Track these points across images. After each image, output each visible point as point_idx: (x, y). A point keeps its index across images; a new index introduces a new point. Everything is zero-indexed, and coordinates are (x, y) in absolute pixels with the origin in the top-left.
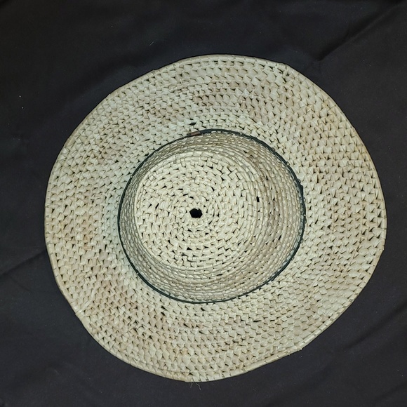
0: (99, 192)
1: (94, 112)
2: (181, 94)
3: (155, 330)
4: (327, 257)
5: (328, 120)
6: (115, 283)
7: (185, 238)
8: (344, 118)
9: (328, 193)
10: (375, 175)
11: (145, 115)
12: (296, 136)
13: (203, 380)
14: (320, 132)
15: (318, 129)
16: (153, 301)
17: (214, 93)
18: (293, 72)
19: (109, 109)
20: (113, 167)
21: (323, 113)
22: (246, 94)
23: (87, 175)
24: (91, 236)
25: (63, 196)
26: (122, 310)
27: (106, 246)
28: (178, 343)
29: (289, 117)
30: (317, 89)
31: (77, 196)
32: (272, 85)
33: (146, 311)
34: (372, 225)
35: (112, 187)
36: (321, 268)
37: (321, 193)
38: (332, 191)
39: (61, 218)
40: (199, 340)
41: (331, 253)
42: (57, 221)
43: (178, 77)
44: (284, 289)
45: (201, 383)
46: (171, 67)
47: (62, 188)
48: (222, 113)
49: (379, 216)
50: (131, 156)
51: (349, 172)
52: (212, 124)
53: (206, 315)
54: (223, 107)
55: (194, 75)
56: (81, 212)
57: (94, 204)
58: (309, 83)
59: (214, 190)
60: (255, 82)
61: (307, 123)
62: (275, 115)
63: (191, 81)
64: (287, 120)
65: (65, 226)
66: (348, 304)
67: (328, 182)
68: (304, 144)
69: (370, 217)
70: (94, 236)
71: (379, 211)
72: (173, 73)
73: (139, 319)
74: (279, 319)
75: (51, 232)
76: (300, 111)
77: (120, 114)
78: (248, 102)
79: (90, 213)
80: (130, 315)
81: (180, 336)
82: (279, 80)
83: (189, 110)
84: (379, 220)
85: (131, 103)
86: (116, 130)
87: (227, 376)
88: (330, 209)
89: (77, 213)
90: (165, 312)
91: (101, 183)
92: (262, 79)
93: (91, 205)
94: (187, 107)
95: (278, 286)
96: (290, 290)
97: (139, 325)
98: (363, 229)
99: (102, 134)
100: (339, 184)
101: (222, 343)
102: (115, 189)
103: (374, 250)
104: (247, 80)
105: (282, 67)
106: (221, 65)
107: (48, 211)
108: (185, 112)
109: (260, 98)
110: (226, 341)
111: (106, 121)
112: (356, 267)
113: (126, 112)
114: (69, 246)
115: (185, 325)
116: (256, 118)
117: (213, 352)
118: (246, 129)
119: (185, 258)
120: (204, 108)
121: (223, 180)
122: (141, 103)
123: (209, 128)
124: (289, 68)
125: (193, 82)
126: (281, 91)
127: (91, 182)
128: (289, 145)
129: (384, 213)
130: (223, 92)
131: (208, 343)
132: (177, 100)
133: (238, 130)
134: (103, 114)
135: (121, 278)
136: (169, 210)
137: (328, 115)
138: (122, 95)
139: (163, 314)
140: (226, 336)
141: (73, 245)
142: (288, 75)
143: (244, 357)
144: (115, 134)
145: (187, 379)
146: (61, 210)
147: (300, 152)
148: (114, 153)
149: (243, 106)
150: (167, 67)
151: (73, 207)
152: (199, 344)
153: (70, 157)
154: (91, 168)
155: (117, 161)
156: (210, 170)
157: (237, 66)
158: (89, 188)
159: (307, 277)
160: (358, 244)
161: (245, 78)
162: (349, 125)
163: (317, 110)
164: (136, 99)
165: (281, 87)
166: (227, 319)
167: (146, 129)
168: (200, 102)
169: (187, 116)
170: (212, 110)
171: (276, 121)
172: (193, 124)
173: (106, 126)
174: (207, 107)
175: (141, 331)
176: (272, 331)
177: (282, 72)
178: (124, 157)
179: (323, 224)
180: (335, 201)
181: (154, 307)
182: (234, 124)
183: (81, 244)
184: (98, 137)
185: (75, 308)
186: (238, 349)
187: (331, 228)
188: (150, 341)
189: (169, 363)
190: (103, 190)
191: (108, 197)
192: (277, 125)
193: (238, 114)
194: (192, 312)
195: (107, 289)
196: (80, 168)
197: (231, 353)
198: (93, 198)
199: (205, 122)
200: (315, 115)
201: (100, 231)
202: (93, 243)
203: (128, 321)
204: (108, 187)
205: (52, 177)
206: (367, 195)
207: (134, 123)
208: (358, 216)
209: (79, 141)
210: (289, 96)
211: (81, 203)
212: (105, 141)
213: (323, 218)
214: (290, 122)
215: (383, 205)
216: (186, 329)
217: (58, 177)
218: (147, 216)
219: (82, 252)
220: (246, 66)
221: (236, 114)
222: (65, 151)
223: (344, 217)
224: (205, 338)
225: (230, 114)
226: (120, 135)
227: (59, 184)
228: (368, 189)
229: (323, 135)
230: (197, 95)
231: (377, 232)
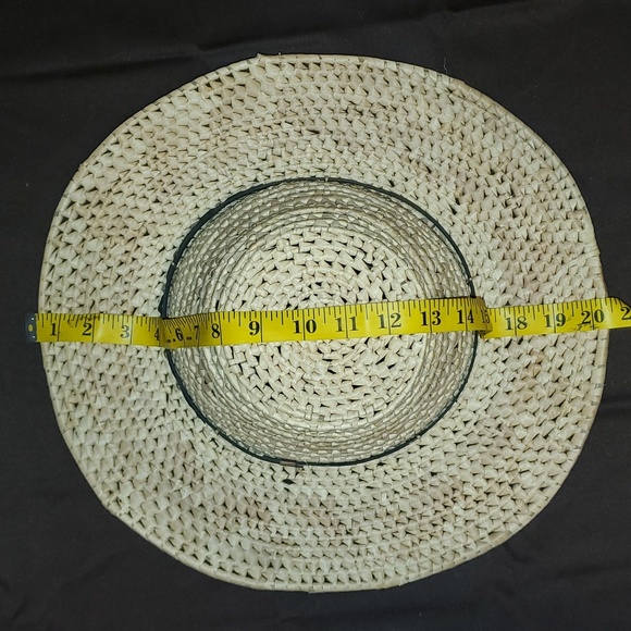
0: (483, 438)
1: (437, 569)
2: (286, 537)
3: (481, 181)
4: (169, 189)
5: (80, 397)
6: (516, 282)
7: (356, 291)
8: (53, 390)
9: (126, 287)
10: (43, 284)
11: (356, 529)
12: (138, 394)
13: (433, 75)
14: (99, 384)
15: (100, 391)
16: (466, 228)
17: (235, 515)
18: (101, 494)
19: (410, 561)
20: (443, 468)
21: (82, 411)
22: (186, 492)
23: (490, 472)
24: (525, 373)
25: (544, 455)
26: (522, 233)
27: (507, 347)
28: (450, 147)
29: (135, 427)
30: (75, 452)
31: (521, 446)
32: (140, 488)
33: (483, 215)
34: (82, 211)
35: (459, 437)
36: (183, 176)
37: (137, 291)
38: (118, 288)
39: (562, 421)
40: (416, 139)
41: (163, 190)
42: (571, 419)
43: (277, 565)
44: (253, 167)
45: (441, 71)
46: (279, 586)
47: (539, 468)
48: (235, 478)
49: (65, 219)
50: (407, 474)
51: (81, 306)
52: (259, 468)
53: (390, 172)
54: (230, 486)
55: (252, 558)
56: (526, 419)
57: (498, 421)
58: (83, 467)
59: (279, 348)
60: (163, 504)
61: (113, 406)
62: (156, 440)
63: (260, 549)
64: (141, 424)
65: (560, 406)
66: (163, 102)
67: (119, 302)
68: (130, 376)
69: (80, 225)
70: (521, 371)
71: (62, 228)
72: (282, 574)
73: (500, 207)
74: (277, 121)
75: (588, 404)
76: (116, 428)
77: (398, 546)
78: (189, 477)
79: (510, 410)
80: (511, 219)
81: (443, 157)
82: (127, 489)
83: (285, 505)
84: (68, 214)
85: (370, 557)
86: (412, 525)
87: (392, 65)
88: (134, 259)
89: (534, 420)
90: (453, 203)
91: (473, 451)
92: (151, 503)
93: (505, 421)
94: (286, 512)
95: (260, 174)
96: (244, 161)
97: (503, 199)
98: (99, 212)
99: (439, 528)
100: (105, 294)
101: (381, 119)
102: (455, 432)
103: (95, 172)
104: (176, 513)
105: (113, 509)
106: (203, 554)
107: (580, 441)
108: (292, 507)
109: (168, 476)
110: (373, 120)
111: (422, 546)
112: (129, 155)
113: (385, 546)
114: (566, 372)
115: (430, 171)
116: (188, 447)
117: (400, 110)
118: (209, 438)
120: (260, 498)
121: (258, 358)
122: (354, 549)
123: (266, 464)
124: (105, 503)
125: (259, 546)
126: (130, 472)
127: (489, 459)
128: (155, 386)
129: (57, 220)
130: (221, 510)
131: (403, 127)
132: (296, 531)
133: (222, 442)
134: (423, 559)
135: (503, 285)
136: (363, 348)
137: (76, 405)
138: (379, 576)
139: (458, 202)
140: (371, 128)
141: (560, 369)
142: (111, 492)
143: (355, 82)
144: (417, 518)
145: (459, 86)
146: (557, 434)
147: (143, 366)
148: (433, 490)
149: (199, 476)
150: (285, 589)
151: (536, 431)
152: (419, 132)
153: (508, 515)
154: (480, 481)
155: (433, 474)
156: (271, 382)
157: (179, 541)
158: (497, 451)
159: (211, 171)
160: (114, 190)
161: (175, 517)
162: (50, 376)
163: (90, 419)
164: (360, 560)
165: (128, 477)
166: (359, 154)
167: (364, 506)
168: (262, 510)
169: (292, 499)
170: (250, 491)
171: (158, 430)
172: (288, 481)
173: (428, 537)
174: (254, 497)
175: (505, 188)
176: (295, 106)
177: (118, 501)
178: (419, 476)
179: (154, 242)
180: (123, 270)
181: (468, 219)
182: (225, 453)
183: (546, 365)
184: (448, 527)
185: (596, 264)
186: (359, 97)
187: (144, 231)
188: (494, 167)
189: (479, 120)
190: (474, 438)
191: (471, 424)
192: (159, 422)
193: (211, 466)
194: (411, 185)
195: (532, 276)
196: (498, 490)
197: (373, 97)
198: (497, 432)
199: (268, 477)
200: (96, 412)
201: (507, 373)
202: (526, 360)
203: (520, 212)
204: (465, 438)
205: (551, 492)
206: (69, 260)
207: (379, 524)
208: (96, 233)
209: (483, 533)
210: (121, 459)
211: (520, 432)
212: (438, 515)
213: (149, 251)
214: (138, 419)
215: (53, 233)
216: (429, 163)
217: (542, 489)
218: (403, 352)
219: (550, 352)
220: (167, 534)
221: (215, 468)
222: (514, 528)
223: (118, 240)
224: (406, 138)
225: (223, 471)
226: (410, 514)
227: (544, 478)
228: (65, 270)
229: (97, 377)
230: (261, 524)
231: (80, 197)
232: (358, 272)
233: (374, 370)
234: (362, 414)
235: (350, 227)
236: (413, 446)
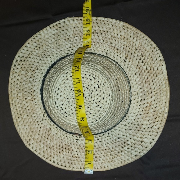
0: (133, 128)
1: (119, 166)
2: (76, 155)
3: (133, 52)
4: (44, 56)
5: (19, 115)
6: (143, 82)
7: (90, 86)
8: (13, 113)
9: (32, 84)
10: (10, 84)
11: (96, 153)
12: (35, 114)
13: (118, 22)
14: (25, 111)
15: (25, 113)
16: (128, 66)
17: (62, 149)
18: (25, 142)
19: (112, 163)
20: (122, 136)
21: (20, 119)
22: (49, 142)
23: (135, 138)
24: (146, 109)
25: (151, 133)
26: (145, 68)
27: (141, 101)
28: (124, 42)
29: (35, 124)
30: (18, 130)
31: (144, 130)
32: (36, 141)
33: (134, 62)
34: (20, 63)
35: (126, 127)
36: (48, 53)
37: (35, 85)
38: (29, 85)
39: (156, 123)
40: (114, 40)
41: (42, 57)
42: (159, 123)
43: (73, 164)
44: (67, 50)
45: (120, 20)
46: (74, 170)
47: (149, 137)
48: (62, 138)
49: (15, 65)
50: (111, 138)
51: (20, 89)
52: (69, 136)
53: (106, 50)
54: (61, 141)
55: (67, 161)
56: (146, 122)
57: (138, 123)
58: (20, 135)
60: (42, 145)
61: (28, 118)
62: (40, 127)
63: (69, 159)
64: (36, 123)
65: (156, 119)
66: (41, 32)
67: (30, 89)
68: (33, 109)
69: (19, 67)
70: (144, 108)
71: (14, 68)
72: (75, 166)
73: (138, 60)
74: (74, 36)
75: (163, 118)
76: (29, 124)
77: (108, 159)
78: (49, 138)
79: (141, 120)
80: (141, 63)
81: (122, 45)
82: (32, 141)
83: (76, 146)
84: (16, 64)
85: (100, 162)
86: (112, 153)
87: (106, 19)
88: (34, 76)
89: (148, 123)
90: (125, 59)
91: (130, 132)
92: (39, 145)
93: (140, 123)
94: (77, 148)
95: (69, 52)
96: (64, 48)
97: (139, 57)
98: (24, 63)
99: (120, 154)
100: (26, 86)
101: (103, 35)
102: (125, 126)
103: (23, 52)
105: (28, 146)
106: (53, 160)
107: (161, 129)
108: (78, 147)
109: (44, 138)
110: (101, 35)
111: (115, 159)
112: (32, 47)
113: (104, 158)
114: (157, 109)
115: (118, 50)
116: (49, 129)
117: (109, 32)
118: (55, 127)
119: (94, 77)
120: (69, 144)
122: (96, 159)
123: (71, 135)
124: (26, 145)
126: (33, 136)
127: (134, 134)
128: (40, 112)
129: (13, 66)
130: (58, 148)
131: (110, 37)
132: (79, 154)
133: (59, 128)
134: (115, 163)
135: (139, 83)
136: (93, 102)
137: (19, 117)
138: (103, 167)
139: (126, 59)
140: (101, 37)
141: (156, 108)
142: (28, 142)
143: (95, 24)
144: (114, 151)
145: (126, 25)
146: (155, 127)
147: (37, 106)
148: (118, 142)
149: (52, 138)
150: (75, 170)
151: (148, 126)
152: (114, 38)
153: (140, 150)
154: (132, 140)
155: (119, 138)
157: (46, 156)
158: (137, 132)
159: (55, 51)
160: (28, 57)
161: (45, 149)
162: (12, 109)
163: (22, 121)
164: (97, 162)
165: (32, 138)
166: (97, 45)
167: (99, 147)
168: (70, 148)
169: (78, 145)
170: (67, 142)
171: (41, 124)
172: (77, 140)
173: (117, 156)
174: (68, 144)
175: (140, 54)
176: (79, 32)
177: (29, 144)
178: (115, 138)
179: (40, 71)
180: (31, 80)
181: (129, 63)
182: (60, 131)
183: (151, 107)
184: (123, 153)
185: (166, 76)
186: (97, 29)
187: (37, 68)
188: (137, 48)
189: (132, 34)
190: (131, 128)
191: (130, 124)
192: (41, 122)
193: (56, 135)
194: (112, 54)
195: (148, 80)
196: (137, 143)
197: (101, 29)
198: (137, 126)
199: (72, 138)
200: (24, 119)
201: (141, 109)
202: (146, 105)
203: (144, 61)
204: (128, 128)
205: (153, 144)
206: (16, 77)
207: (103, 152)
208: (24, 69)
209: (133, 156)
210: (31, 133)
211: (144, 126)
212: (120, 150)
213: (38, 74)
214: (35, 121)
215: (12, 69)
216: (117, 47)
217: (150, 143)
219: (153, 103)
220: (43, 154)
221: (57, 136)
222: (142, 154)
223: (30, 71)
224: (111, 40)
225: (59, 136)
226: (112, 150)
227: (151, 140)
228: (15, 80)
229: (24, 109)
230: (69, 151)
231: (19, 59)
232: (91, 80)
233: (96, 108)
234: (92, 121)
235: (89, 67)
236: (113, 130)
